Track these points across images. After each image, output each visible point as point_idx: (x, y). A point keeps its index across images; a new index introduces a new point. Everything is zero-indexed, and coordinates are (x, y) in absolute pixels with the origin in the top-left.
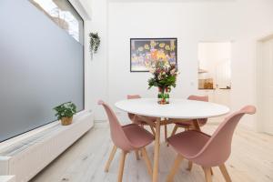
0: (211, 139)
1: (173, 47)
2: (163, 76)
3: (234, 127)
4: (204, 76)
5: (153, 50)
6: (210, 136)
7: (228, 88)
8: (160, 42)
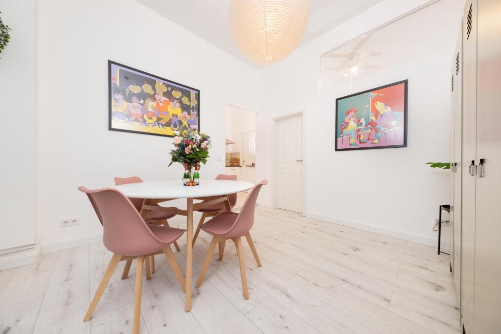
0: (239, 216)
1: (194, 103)
2: (193, 149)
3: (258, 194)
4: (231, 149)
5: (160, 97)
6: (238, 214)
7: (253, 165)
8: (173, 88)
